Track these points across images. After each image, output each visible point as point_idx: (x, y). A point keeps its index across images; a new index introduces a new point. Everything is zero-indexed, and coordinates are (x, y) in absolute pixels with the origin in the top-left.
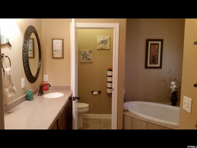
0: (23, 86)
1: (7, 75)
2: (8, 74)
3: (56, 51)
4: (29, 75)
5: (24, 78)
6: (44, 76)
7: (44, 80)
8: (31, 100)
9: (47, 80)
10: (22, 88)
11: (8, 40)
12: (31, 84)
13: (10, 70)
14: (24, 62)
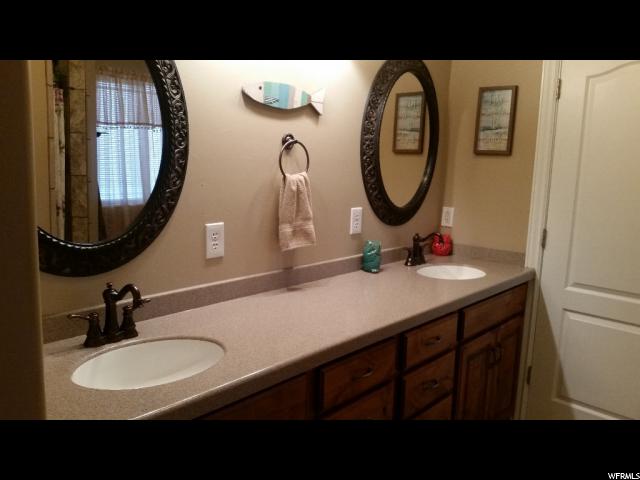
0: (354, 227)
1: (292, 191)
2: (294, 188)
3: (489, 129)
4: (380, 199)
5: (360, 208)
6: (445, 209)
7: (444, 223)
8: (374, 270)
9: (450, 225)
10: (351, 232)
11: (309, 97)
12: (388, 226)
13: (302, 178)
14: (363, 162)
